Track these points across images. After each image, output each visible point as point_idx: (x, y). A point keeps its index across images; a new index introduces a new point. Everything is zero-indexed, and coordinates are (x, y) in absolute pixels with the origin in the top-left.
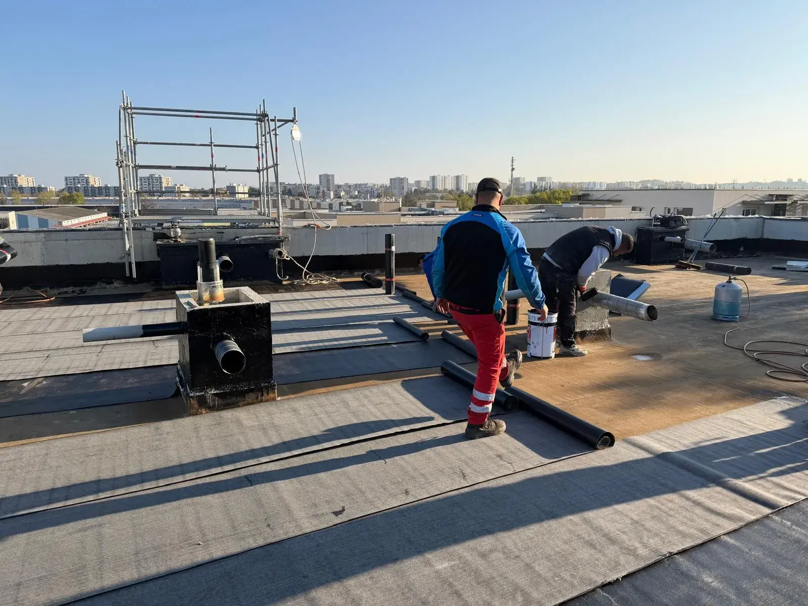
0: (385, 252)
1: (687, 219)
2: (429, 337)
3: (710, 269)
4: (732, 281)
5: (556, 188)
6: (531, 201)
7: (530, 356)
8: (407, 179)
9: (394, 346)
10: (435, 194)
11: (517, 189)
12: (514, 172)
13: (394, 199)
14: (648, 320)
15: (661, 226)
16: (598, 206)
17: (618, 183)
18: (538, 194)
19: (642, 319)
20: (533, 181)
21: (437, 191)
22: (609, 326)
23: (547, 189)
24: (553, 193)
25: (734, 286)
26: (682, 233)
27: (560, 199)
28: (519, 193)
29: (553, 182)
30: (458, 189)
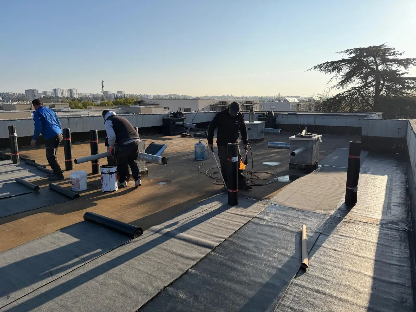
0: (9, 137)
1: (185, 114)
2: (40, 189)
3: (196, 136)
4: (201, 142)
5: (128, 97)
6: (114, 104)
7: (103, 192)
8: (37, 90)
9: (14, 198)
10: (57, 99)
11: (107, 97)
12: (104, 88)
13: (29, 103)
14: (163, 165)
15: (173, 117)
16: (148, 107)
17: (158, 96)
18: (118, 100)
19: (160, 164)
20: (115, 93)
21: (58, 97)
22: (147, 169)
23: (123, 98)
24: (126, 99)
25: (202, 144)
26: (183, 120)
27: (130, 103)
28: (108, 99)
29: (126, 94)
30: (72, 96)
